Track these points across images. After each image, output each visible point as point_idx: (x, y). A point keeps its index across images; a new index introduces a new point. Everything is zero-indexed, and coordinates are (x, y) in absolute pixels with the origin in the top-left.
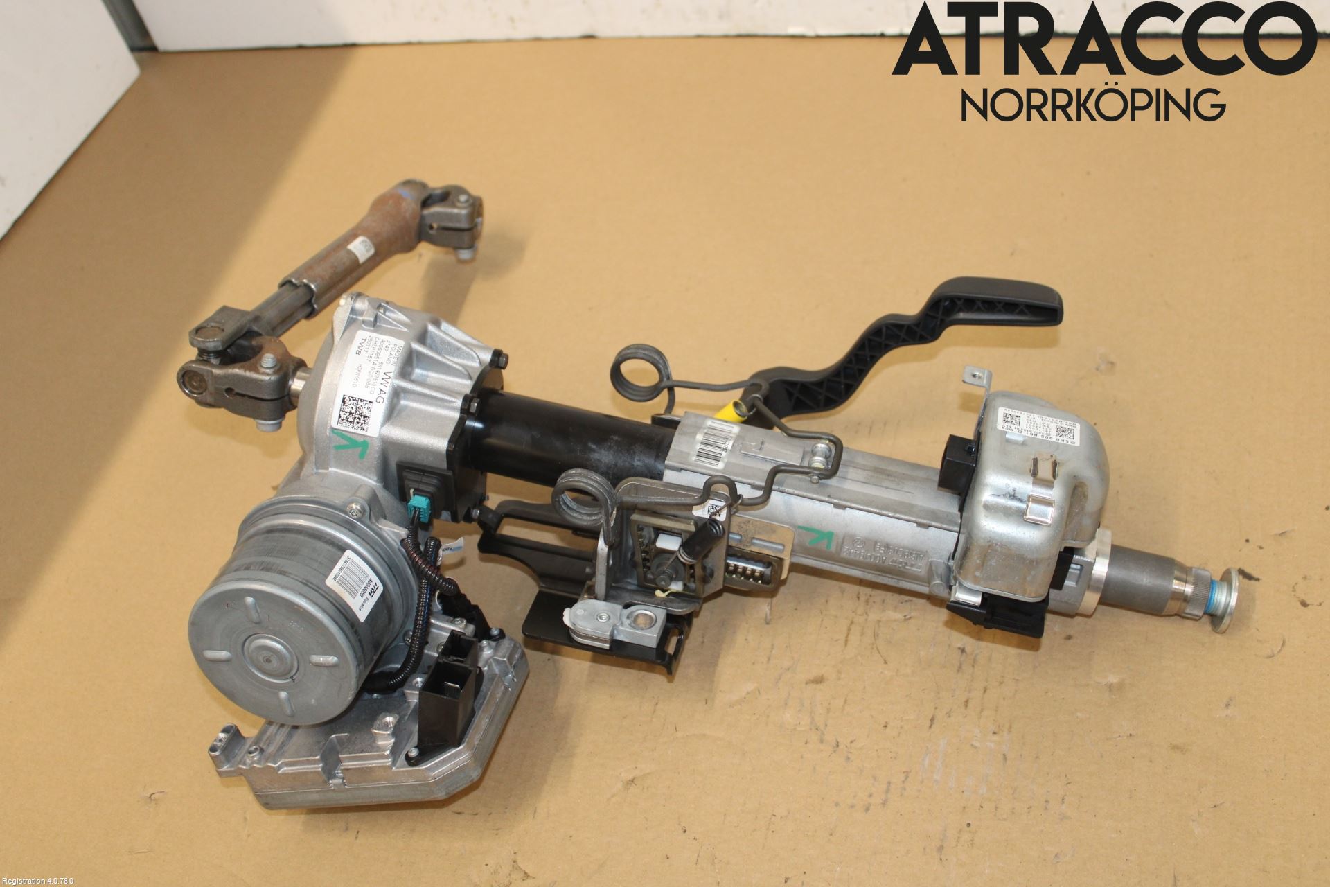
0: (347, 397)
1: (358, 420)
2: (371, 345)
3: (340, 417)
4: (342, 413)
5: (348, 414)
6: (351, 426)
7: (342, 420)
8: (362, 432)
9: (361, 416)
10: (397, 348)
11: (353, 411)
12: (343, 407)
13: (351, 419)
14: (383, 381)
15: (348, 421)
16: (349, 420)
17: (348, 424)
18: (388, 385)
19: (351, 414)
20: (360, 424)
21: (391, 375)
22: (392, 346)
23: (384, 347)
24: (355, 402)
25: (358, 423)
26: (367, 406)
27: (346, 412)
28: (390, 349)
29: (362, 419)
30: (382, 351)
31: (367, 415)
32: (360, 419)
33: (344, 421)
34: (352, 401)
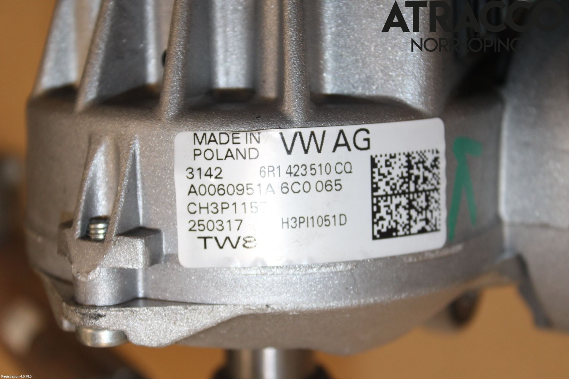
0: (376, 228)
1: (420, 181)
2: (215, 218)
3: (423, 231)
4: (414, 230)
5: (413, 213)
6: (434, 195)
7: (427, 221)
8: (442, 164)
9: (409, 177)
10: (203, 147)
11: (404, 201)
12: (401, 233)
13: (421, 201)
14: (313, 148)
15: (427, 207)
16: (424, 205)
17: (433, 205)
18: (318, 131)
19: (410, 206)
20: (427, 174)
21: (289, 133)
22: (201, 162)
23: (213, 180)
24: (382, 204)
25: (425, 179)
26: (384, 170)
27: (410, 218)
28: (214, 163)
29: (415, 172)
30: (225, 182)
31: (404, 159)
32: (417, 177)
33: (429, 215)
34: (383, 211)
